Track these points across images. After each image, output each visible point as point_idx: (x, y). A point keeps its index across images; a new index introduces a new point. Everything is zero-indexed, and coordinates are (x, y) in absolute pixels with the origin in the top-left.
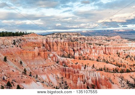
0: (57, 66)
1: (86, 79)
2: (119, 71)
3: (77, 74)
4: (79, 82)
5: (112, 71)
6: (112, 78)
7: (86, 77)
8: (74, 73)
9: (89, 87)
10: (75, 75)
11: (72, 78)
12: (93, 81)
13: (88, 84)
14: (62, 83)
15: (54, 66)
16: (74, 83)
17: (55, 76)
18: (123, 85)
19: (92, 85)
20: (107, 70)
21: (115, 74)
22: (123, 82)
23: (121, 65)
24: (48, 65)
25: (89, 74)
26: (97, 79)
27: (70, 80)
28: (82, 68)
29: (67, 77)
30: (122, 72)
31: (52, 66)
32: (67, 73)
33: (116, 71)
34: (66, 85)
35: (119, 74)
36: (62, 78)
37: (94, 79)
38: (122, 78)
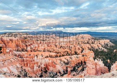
0: (16, 58)
1: (40, 65)
2: (58, 56)
4: (35, 67)
5: (54, 57)
6: (55, 61)
7: (39, 63)
8: (31, 61)
9: (42, 70)
10: (32, 63)
11: (29, 65)
12: (44, 65)
13: (41, 68)
14: (22, 71)
15: (13, 59)
16: (31, 69)
17: (15, 67)
18: (62, 64)
19: (44, 68)
20: (51, 57)
21: (57, 58)
22: (62, 62)
23: (59, 52)
24: (8, 59)
25: (41, 61)
26: (47, 63)
27: (28, 68)
28: (36, 57)
29: (26, 65)
30: (60, 56)
32: (25, 63)
34: (25, 71)
35: (59, 58)
36: (22, 67)
38: (61, 60)
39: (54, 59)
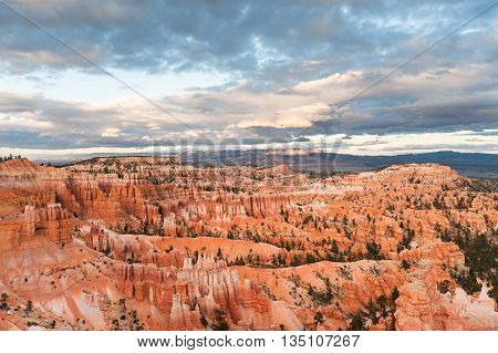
0: (105, 263)
1: (198, 295)
2: (288, 262)
3: (170, 284)
4: (176, 306)
5: (270, 263)
6: (270, 283)
7: (197, 290)
8: (160, 280)
9: (207, 318)
10: (163, 286)
11: (155, 297)
12: (217, 299)
13: (203, 310)
14: (123, 318)
15: (93, 264)
16: (162, 311)
17: (96, 299)
18: (298, 300)
19: (216, 311)
20: (256, 262)
21: (279, 271)
22: (299, 290)
23: (294, 244)
24: (74, 263)
25: (205, 280)
26: (231, 291)
27: (147, 305)
28: (187, 263)
29: (139, 295)
30: (296, 262)
31: (89, 266)
32: (139, 284)
33: (279, 262)
34: (135, 322)
35: (288, 270)
36: (122, 301)
37: (221, 292)
38: (296, 280)
39: (267, 276)
